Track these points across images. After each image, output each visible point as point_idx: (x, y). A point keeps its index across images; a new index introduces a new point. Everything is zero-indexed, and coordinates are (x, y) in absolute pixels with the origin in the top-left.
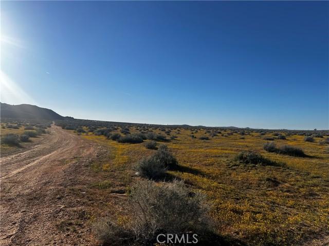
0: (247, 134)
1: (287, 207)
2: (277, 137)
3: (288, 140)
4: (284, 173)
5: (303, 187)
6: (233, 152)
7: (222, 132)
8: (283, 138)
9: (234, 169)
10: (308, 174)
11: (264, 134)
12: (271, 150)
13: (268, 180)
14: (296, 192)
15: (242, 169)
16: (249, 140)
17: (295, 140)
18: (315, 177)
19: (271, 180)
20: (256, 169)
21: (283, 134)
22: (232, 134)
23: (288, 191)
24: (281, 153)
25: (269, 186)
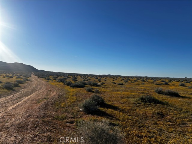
0: (145, 80)
1: (169, 132)
2: (163, 83)
3: (170, 85)
4: (167, 109)
5: (178, 119)
6: (137, 94)
7: (131, 79)
8: (167, 84)
9: (138, 106)
10: (181, 110)
11: (156, 81)
12: (160, 92)
13: (158, 113)
14: (174, 122)
15: (142, 106)
16: (147, 85)
17: (174, 85)
18: (185, 112)
19: (160, 114)
20: (151, 106)
21: (167, 81)
22: (137, 81)
23: (169, 121)
24: (165, 95)
25: (159, 117)
